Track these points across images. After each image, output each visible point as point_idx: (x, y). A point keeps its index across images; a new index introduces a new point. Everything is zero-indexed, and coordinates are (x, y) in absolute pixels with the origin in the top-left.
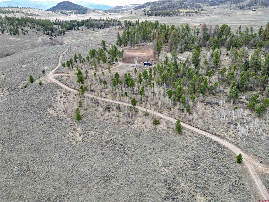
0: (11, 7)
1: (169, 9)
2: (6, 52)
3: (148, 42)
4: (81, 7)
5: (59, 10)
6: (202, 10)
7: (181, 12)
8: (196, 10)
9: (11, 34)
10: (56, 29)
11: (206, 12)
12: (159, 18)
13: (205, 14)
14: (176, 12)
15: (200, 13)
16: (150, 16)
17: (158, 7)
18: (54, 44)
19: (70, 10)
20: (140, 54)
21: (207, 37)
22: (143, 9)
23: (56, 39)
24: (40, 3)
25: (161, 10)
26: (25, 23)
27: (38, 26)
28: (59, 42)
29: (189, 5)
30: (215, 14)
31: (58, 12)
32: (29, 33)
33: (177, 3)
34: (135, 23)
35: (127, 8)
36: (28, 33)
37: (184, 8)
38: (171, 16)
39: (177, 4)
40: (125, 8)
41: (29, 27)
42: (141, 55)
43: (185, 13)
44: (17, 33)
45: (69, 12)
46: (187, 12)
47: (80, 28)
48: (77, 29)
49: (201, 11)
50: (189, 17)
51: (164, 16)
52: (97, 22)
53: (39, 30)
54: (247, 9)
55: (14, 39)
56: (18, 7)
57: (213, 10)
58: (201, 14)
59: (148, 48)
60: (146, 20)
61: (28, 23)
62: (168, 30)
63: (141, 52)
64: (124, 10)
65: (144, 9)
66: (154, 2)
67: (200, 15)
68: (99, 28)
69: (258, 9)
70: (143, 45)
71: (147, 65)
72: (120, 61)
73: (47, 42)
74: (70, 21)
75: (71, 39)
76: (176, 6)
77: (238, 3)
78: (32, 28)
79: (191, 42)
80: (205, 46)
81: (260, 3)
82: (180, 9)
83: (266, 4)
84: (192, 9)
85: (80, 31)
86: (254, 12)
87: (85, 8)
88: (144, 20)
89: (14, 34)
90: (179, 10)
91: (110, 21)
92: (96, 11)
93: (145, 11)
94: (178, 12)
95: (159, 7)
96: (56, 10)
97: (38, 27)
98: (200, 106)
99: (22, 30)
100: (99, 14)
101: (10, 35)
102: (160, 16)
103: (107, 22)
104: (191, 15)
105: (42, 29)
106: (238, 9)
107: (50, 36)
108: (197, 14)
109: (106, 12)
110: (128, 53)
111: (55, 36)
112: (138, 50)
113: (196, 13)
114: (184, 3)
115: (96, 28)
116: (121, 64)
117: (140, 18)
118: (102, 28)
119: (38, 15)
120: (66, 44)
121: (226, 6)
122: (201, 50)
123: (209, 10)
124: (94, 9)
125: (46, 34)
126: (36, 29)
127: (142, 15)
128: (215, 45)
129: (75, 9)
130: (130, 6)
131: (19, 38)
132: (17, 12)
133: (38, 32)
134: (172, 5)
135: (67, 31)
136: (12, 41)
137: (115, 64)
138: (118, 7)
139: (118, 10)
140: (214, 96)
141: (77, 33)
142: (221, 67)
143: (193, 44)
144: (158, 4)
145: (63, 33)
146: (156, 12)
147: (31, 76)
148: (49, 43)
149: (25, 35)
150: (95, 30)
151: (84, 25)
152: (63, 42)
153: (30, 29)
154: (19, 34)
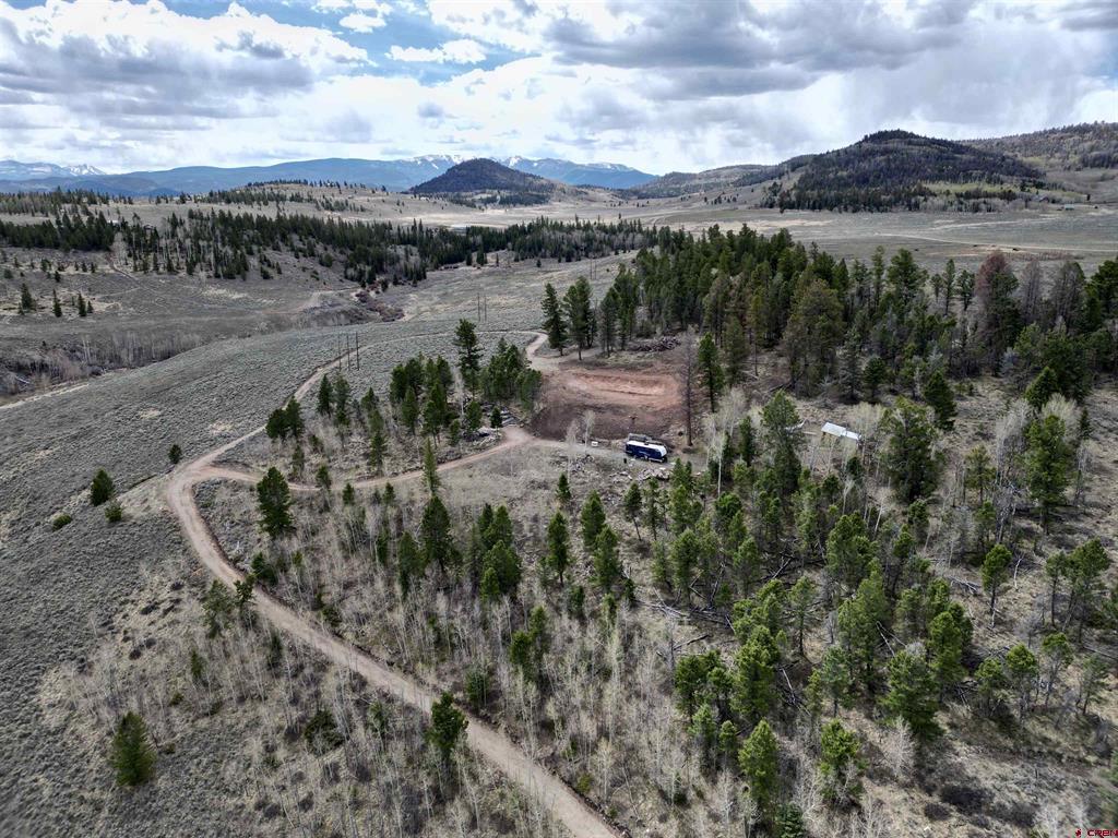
0: (285, 182)
1: (882, 183)
2: (161, 348)
4: (530, 179)
5: (448, 191)
6: (1040, 186)
7: (935, 195)
8: (1011, 185)
9: (217, 276)
10: (395, 260)
11: (1057, 194)
12: (828, 219)
13: (1054, 202)
14: (909, 195)
15: (1028, 200)
16: (788, 212)
17: (831, 176)
18: (360, 319)
20: (634, 394)
21: (1007, 322)
22: (770, 184)
23: (384, 296)
24: (398, 168)
25: (847, 185)
26: (284, 238)
27: (330, 247)
28: (386, 311)
29: (976, 164)
30: (1105, 202)
31: (445, 196)
32: (286, 273)
33: (923, 159)
35: (712, 180)
36: (280, 272)
37: (954, 179)
38: (886, 211)
39: (920, 162)
40: (703, 182)
41: (293, 250)
42: (636, 397)
43: (952, 198)
44: (238, 273)
45: (484, 196)
46: (961, 196)
47: (490, 257)
48: (478, 260)
49: (1034, 190)
50: (970, 214)
51: (850, 208)
52: (559, 234)
53: (327, 263)
55: (219, 297)
56: (306, 183)
57: (1094, 187)
58: (1030, 203)
61: (295, 237)
63: (643, 383)
64: (696, 188)
65: (775, 184)
66: (821, 155)
67: (1026, 207)
68: (564, 259)
70: (663, 348)
71: (639, 456)
72: (522, 424)
73: (336, 308)
74: (468, 229)
75: (436, 299)
76: (917, 170)
78: (305, 256)
79: (911, 344)
80: (996, 371)
82: (933, 182)
84: (989, 182)
85: (486, 268)
87: (544, 182)
89: (229, 276)
90: (927, 186)
91: (612, 231)
92: (586, 193)
93: (775, 190)
94: (925, 193)
95: (839, 174)
96: (438, 191)
97: (331, 252)
99: (264, 260)
100: (594, 205)
101: (213, 280)
102: (836, 209)
103: (598, 236)
104: (983, 206)
105: (343, 258)
107: (363, 286)
108: (1011, 204)
109: (624, 194)
110: (575, 384)
111: (385, 285)
112: (631, 368)
113: (1008, 196)
114: (955, 159)
115: (552, 256)
116: (516, 437)
118: (573, 259)
119: (363, 210)
120: (407, 317)
122: (971, 394)
123: (1074, 185)
124: (579, 187)
125: (352, 279)
126: (317, 259)
127: (756, 207)
128: (1048, 373)
129: (507, 188)
130: (725, 172)
131: (239, 292)
132: (292, 199)
133: (319, 269)
134: (897, 168)
135: (436, 268)
136: (209, 302)
137: (486, 440)
138: (676, 177)
139: (675, 187)
140: (1010, 743)
141: (469, 278)
142: (1087, 515)
143: (916, 358)
144: (834, 164)
145: (417, 276)
146: (819, 196)
147: (102, 475)
148: (343, 312)
149: (268, 281)
150: (543, 264)
151: (510, 244)
152: (400, 310)
153: (291, 259)
154: (244, 279)
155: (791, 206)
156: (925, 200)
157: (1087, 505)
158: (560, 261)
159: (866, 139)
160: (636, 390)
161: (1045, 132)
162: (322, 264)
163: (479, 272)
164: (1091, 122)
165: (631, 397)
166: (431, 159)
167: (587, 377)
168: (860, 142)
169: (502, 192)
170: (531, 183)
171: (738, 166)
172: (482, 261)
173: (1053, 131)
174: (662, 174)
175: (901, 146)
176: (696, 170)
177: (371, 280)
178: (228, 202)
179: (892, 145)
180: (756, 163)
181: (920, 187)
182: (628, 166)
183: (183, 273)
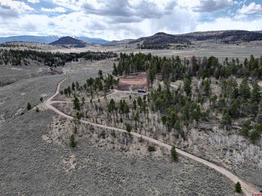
0: (17, 42)
1: (161, 43)
2: (7, 81)
3: (142, 71)
5: (60, 44)
6: (191, 44)
7: (172, 46)
8: (185, 44)
9: (13, 65)
10: (56, 60)
11: (194, 46)
13: (193, 47)
14: (167, 46)
15: (189, 47)
16: (143, 50)
17: (150, 42)
18: (54, 74)
19: (70, 44)
21: (196, 68)
22: (137, 43)
23: (56, 69)
24: (43, 38)
25: (154, 44)
26: (28, 55)
27: (40, 57)
28: (59, 72)
29: (178, 40)
30: (202, 48)
32: (31, 64)
33: (168, 38)
34: (130, 56)
35: (123, 42)
36: (29, 64)
37: (174, 43)
38: (163, 49)
40: (121, 43)
41: (31, 58)
43: (175, 47)
44: (19, 64)
45: (70, 45)
46: (177, 46)
47: (79, 59)
49: (190, 45)
50: (179, 50)
51: (156, 49)
52: (95, 54)
54: (231, 44)
55: (15, 70)
56: (23, 42)
57: (200, 44)
59: (141, 77)
60: (140, 52)
61: (31, 55)
62: (160, 61)
63: (135, 81)
64: (119, 44)
65: (138, 43)
66: (147, 37)
67: (189, 48)
68: (97, 60)
69: (241, 43)
70: (137, 75)
71: (141, 92)
72: (116, 89)
73: (47, 71)
74: (70, 53)
75: (70, 69)
76: (167, 41)
77: (223, 39)
78: (34, 60)
79: (182, 71)
80: (195, 75)
81: (243, 38)
83: (248, 39)
84: (181, 43)
86: (238, 46)
88: (138, 53)
89: (16, 65)
90: (170, 44)
91: (107, 53)
92: (94, 45)
93: (138, 45)
94: (169, 45)
95: (152, 41)
96: (57, 44)
97: (40, 59)
98: (194, 132)
99: (24, 61)
100: (97, 48)
102: (153, 49)
103: (104, 54)
104: (181, 48)
105: (43, 60)
106: (223, 44)
107: (50, 67)
108: (186, 48)
109: (103, 46)
110: (123, 82)
111: (56, 66)
112: (132, 78)
113: (185, 46)
114: (174, 38)
115: (94, 59)
116: (116, 91)
117: (134, 51)
118: (99, 60)
119: (40, 49)
120: (64, 73)
121: (212, 40)
122: (192, 79)
123: (196, 44)
124: (92, 43)
125: (47, 65)
126: (37, 60)
127: (136, 48)
128: (204, 74)
129: (75, 43)
130: (125, 40)
131: (20, 68)
132: (21, 46)
133: (39, 63)
134: (163, 40)
135: (66, 62)
136: (14, 71)
137: (111, 92)
138: (114, 42)
139: (114, 44)
140: (207, 122)
141: (75, 64)
142: (212, 95)
143: (184, 73)
144: (150, 39)
145: (63, 64)
146: (149, 46)
147: (29, 103)
148: (49, 72)
149: (27, 66)
150: (92, 61)
151: (83, 56)
152: (62, 72)
153: (31, 61)
154: (21, 65)
155: (144, 48)
156: (170, 47)
157: (212, 93)
158: (96, 60)
159: (156, 34)
160: (135, 82)
161: (190, 33)
162: (39, 61)
163: (77, 63)
164: (198, 31)
165: (134, 83)
166: (52, 36)
167: (124, 80)
168: (155, 35)
169: (74, 44)
170: (81, 42)
171: (128, 39)
172: (77, 61)
173: (192, 33)
174: (111, 41)
175: (163, 36)
176: (119, 40)
177: (52, 65)
178: (4, 47)
179: (161, 35)
180: (132, 39)
181: (168, 44)
182: (102, 39)
183: (4, 64)
